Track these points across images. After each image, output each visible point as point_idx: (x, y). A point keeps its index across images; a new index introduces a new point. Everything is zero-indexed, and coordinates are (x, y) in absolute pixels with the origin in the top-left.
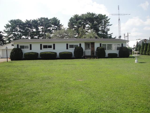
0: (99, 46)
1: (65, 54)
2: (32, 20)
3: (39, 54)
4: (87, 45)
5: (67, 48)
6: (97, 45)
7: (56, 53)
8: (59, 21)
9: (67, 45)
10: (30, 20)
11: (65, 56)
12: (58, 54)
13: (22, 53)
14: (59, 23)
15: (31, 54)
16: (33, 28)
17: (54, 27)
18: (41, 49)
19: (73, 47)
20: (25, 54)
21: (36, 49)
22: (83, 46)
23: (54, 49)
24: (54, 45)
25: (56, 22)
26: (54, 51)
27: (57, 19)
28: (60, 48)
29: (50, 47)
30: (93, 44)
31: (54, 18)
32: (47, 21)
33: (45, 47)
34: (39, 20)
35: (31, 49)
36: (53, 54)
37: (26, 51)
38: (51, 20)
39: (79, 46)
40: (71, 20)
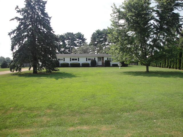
0: (107, 59)
1: (85, 64)
2: (60, 35)
3: (69, 64)
4: (99, 58)
5: (87, 61)
6: (105, 59)
7: (80, 64)
8: (83, 35)
9: (87, 58)
10: (58, 35)
11: (85, 65)
12: (81, 64)
13: (59, 63)
14: (83, 37)
15: (65, 64)
16: (60, 42)
17: (78, 41)
18: (70, 61)
19: (90, 60)
20: (61, 64)
21: (68, 61)
22: (97, 59)
23: (79, 61)
24: (79, 58)
25: (80, 36)
26: (79, 62)
27: (81, 34)
28: (82, 61)
29: (76, 60)
30: (103, 58)
31: (79, 32)
32: (72, 36)
33: (73, 60)
34: (66, 35)
35: (64, 61)
36: (78, 64)
37: (61, 62)
38: (76, 34)
39: (94, 59)
40: (93, 35)
